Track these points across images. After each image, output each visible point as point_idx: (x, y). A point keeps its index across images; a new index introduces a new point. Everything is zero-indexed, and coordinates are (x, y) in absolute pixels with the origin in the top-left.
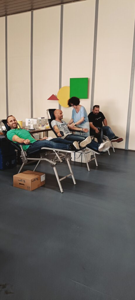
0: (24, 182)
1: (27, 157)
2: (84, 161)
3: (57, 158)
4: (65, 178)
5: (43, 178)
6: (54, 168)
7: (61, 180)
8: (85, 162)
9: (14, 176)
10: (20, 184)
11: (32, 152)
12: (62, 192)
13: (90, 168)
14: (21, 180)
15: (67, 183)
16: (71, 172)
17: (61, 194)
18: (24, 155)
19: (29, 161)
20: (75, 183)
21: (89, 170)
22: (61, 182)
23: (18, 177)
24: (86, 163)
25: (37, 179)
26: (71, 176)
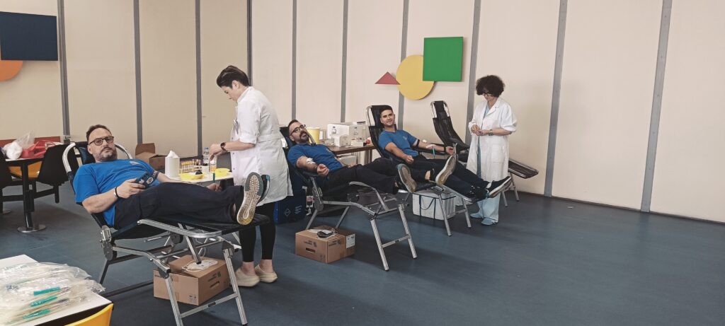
0: (315, 246)
1: (322, 199)
2: (439, 216)
3: (380, 203)
4: (394, 242)
5: (350, 242)
6: (373, 222)
7: (385, 245)
8: (442, 219)
9: (297, 234)
10: (307, 249)
12: (386, 269)
13: (451, 229)
14: (310, 243)
15: (398, 254)
16: (407, 232)
17: (386, 273)
18: (318, 196)
19: (325, 205)
20: (414, 256)
21: (449, 234)
22: (385, 249)
24: (444, 221)
25: (339, 242)
26: (407, 240)
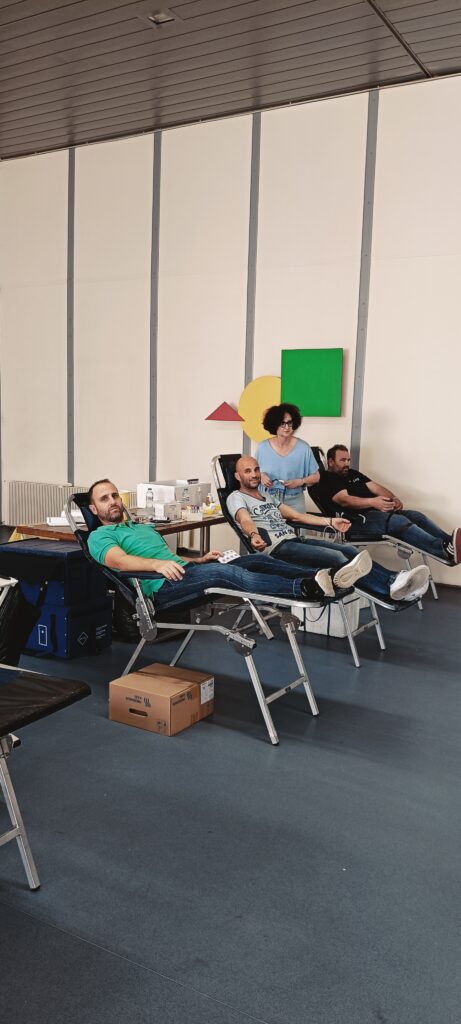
0: (148, 705)
1: (155, 619)
2: (337, 631)
3: (257, 622)
4: (283, 692)
5: (207, 692)
6: (249, 660)
7: (270, 699)
8: (342, 635)
9: (111, 683)
10: (132, 711)
11: (173, 603)
12: (274, 742)
13: (360, 655)
14: (137, 700)
15: (290, 709)
16: (302, 671)
17: (274, 749)
18: (146, 613)
19: (160, 631)
20: (315, 712)
21: (358, 665)
22: (270, 706)
23: (127, 685)
24: (346, 638)
25: (190, 695)
26: (302, 685)
